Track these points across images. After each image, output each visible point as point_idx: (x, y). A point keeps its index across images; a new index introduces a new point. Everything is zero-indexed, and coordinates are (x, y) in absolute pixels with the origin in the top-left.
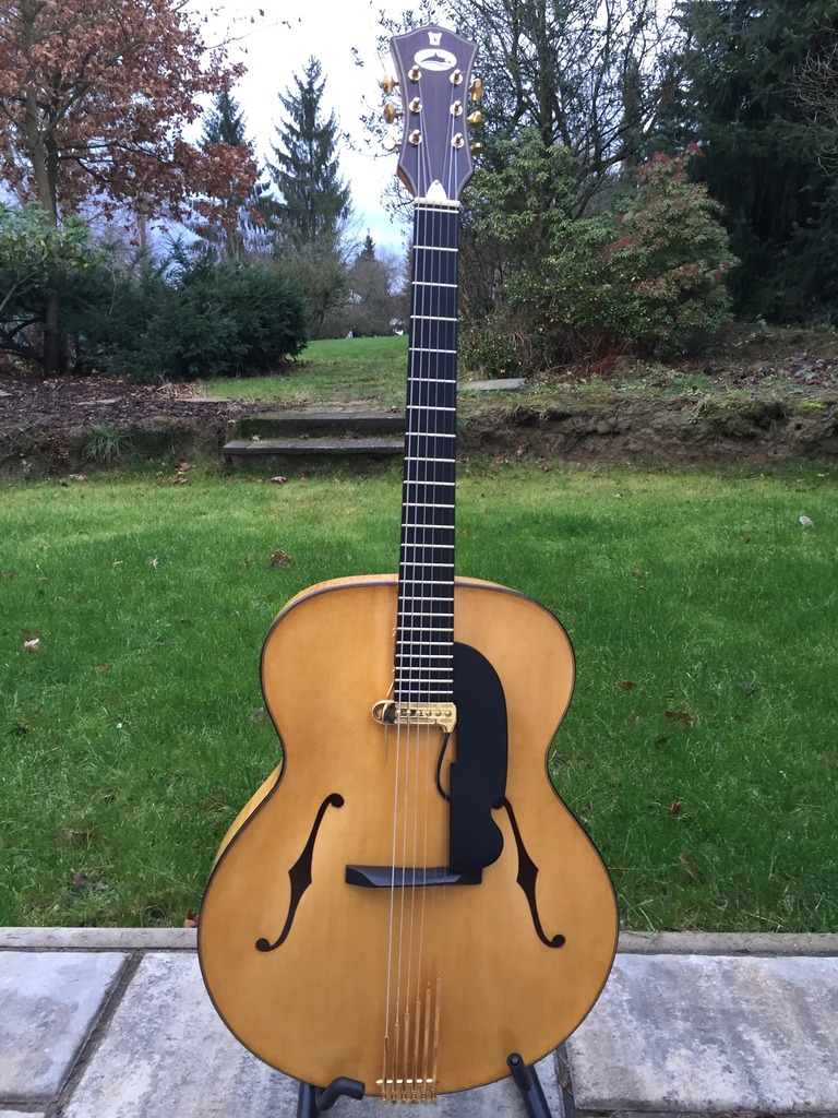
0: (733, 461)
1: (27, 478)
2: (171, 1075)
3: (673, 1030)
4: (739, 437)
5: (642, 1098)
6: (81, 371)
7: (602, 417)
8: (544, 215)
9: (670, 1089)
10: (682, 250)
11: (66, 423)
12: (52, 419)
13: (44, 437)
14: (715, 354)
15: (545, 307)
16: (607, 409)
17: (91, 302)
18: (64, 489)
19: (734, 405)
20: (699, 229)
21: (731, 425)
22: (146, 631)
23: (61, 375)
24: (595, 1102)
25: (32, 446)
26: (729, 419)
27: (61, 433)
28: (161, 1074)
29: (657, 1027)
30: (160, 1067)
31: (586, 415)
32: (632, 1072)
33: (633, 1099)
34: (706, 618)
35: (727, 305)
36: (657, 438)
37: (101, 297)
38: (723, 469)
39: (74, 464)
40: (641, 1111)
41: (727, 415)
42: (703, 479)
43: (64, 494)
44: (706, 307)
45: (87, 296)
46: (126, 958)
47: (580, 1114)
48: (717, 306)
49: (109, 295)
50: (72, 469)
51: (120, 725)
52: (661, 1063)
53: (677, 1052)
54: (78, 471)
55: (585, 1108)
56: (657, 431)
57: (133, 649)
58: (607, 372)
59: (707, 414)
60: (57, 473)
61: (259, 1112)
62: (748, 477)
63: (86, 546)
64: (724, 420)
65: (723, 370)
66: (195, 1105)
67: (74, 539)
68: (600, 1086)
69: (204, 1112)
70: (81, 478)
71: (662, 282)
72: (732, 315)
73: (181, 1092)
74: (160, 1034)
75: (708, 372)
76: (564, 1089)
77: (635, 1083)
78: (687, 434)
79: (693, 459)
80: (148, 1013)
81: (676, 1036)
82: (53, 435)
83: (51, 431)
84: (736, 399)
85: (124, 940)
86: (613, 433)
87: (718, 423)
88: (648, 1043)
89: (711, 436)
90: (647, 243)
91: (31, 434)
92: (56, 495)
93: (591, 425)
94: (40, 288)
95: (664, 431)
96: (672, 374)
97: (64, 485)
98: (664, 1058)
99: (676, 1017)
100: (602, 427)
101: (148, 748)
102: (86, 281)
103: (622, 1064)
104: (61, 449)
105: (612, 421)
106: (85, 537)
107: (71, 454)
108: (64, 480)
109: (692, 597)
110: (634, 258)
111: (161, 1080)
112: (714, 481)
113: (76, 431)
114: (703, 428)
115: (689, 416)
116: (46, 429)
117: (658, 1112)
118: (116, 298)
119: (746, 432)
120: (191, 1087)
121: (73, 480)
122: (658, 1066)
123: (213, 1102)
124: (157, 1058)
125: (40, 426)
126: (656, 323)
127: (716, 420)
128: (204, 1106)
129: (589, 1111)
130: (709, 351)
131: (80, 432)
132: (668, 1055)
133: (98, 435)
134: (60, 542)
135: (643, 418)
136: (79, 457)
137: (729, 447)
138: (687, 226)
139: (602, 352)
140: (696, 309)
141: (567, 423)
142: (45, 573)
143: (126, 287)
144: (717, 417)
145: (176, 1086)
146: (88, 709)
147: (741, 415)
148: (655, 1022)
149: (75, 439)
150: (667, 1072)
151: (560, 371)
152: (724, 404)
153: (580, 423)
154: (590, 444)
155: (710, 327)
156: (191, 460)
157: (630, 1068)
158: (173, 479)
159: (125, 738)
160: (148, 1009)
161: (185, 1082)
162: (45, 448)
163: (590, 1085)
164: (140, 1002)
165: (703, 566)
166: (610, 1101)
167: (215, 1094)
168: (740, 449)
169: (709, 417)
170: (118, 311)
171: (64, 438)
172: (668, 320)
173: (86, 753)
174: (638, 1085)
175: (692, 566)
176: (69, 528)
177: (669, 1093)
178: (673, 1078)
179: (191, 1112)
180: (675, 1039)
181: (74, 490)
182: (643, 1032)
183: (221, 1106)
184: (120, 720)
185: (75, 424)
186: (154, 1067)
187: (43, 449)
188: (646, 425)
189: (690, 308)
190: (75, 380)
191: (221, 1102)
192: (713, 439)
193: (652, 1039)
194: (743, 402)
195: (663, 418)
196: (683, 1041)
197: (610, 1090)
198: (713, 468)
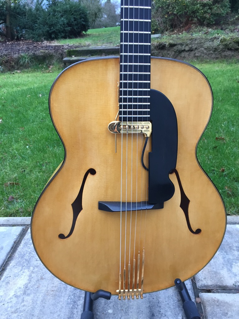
0: (231, 58)
1: (2, 72)
2: (37, 276)
3: (234, 255)
4: (233, 50)
5: (225, 285)
6: (18, 39)
7: (187, 45)
9: (235, 280)
11: (12, 53)
12: (8, 52)
13: (6, 58)
14: (224, 23)
15: (168, 8)
16: (189, 42)
17: (20, 15)
18: (13, 75)
19: (232, 39)
21: (230, 46)
22: (37, 117)
23: (12, 40)
24: (205, 286)
25: (2, 62)
26: (230, 43)
27: (11, 57)
28: (33, 275)
29: (227, 254)
30: (33, 272)
31: (181, 45)
32: (219, 273)
33: (221, 285)
34: (227, 107)
35: (228, 6)
36: (205, 51)
37: (22, 14)
38: (227, 61)
39: (16, 67)
40: (224, 289)
41: (229, 42)
42: (221, 64)
43: (13, 77)
44: (222, 7)
45: (18, 14)
46: (23, 229)
47: (199, 291)
48: (226, 6)
49: (26, 13)
50: (16, 69)
51: (27, 147)
52: (231, 269)
53: (236, 264)
54: (18, 69)
55: (201, 288)
56: (205, 49)
57: (32, 122)
58: (188, 30)
59: (222, 42)
60: (11, 70)
61: (70, 291)
62: (236, 63)
63: (19, 91)
64: (228, 44)
65: (227, 29)
66: (45, 288)
67: (15, 89)
68: (207, 279)
69: (49, 292)
70: (19, 71)
72: (230, 9)
73: (40, 283)
74: (34, 258)
75: (222, 29)
76: (192, 280)
77: (221, 278)
78: (216, 49)
79: (217, 58)
80: (29, 250)
81: (235, 258)
82: (9, 58)
83: (8, 56)
84: (232, 37)
85: (23, 221)
86: (191, 50)
87: (226, 45)
88: (224, 261)
89: (224, 50)
91: (2, 57)
92: (11, 77)
93: (183, 48)
94: (3, 11)
95: (208, 49)
96: (210, 30)
97: (13, 74)
98: (231, 267)
99: (234, 250)
100: (187, 48)
101: (36, 154)
102: (17, 8)
103: (215, 270)
104: (12, 62)
105: (190, 46)
106: (19, 89)
107: (15, 63)
108: (13, 72)
109: (221, 100)
111: (33, 278)
112: (224, 65)
113: (16, 56)
114: (221, 47)
115: (216, 43)
116: (6, 55)
117: (232, 290)
118: (28, 14)
119: (235, 48)
120: (43, 281)
121: (16, 72)
122: (229, 270)
123: (52, 287)
124: (32, 268)
125: (4, 55)
126: (205, 12)
127: (225, 44)
128: (49, 289)
129: (203, 289)
130: (222, 22)
131: (17, 56)
132: (233, 266)
133: (23, 57)
134: (10, 90)
135: (201, 44)
136: (17, 65)
137: (229, 53)
139: (187, 23)
140: (218, 7)
141: (175, 48)
142: (5, 99)
143: (30, 10)
144: (226, 43)
145: (38, 280)
146: (17, 142)
147: (234, 42)
148: (226, 252)
149: (16, 59)
150: (233, 273)
151: (173, 31)
152: (228, 38)
153: (180, 47)
154: (183, 54)
155: (223, 13)
156: (53, 64)
157: (218, 271)
158: (48, 71)
159: (29, 151)
160: (29, 248)
161: (42, 278)
162: (7, 62)
163: (203, 279)
164: (26, 246)
165: (224, 90)
166: (211, 285)
167: (53, 284)
168: (233, 54)
169: (223, 43)
170: (28, 18)
171: (12, 58)
172: (209, 11)
173: (15, 156)
174: (222, 279)
175: (220, 90)
176: (14, 86)
177: (235, 282)
178: (236, 275)
179: (43, 291)
180: (235, 259)
181: (17, 75)
182: (222, 256)
183: (56, 289)
184: (27, 145)
185: (15, 54)
186: (30, 272)
187: (6, 62)
188: (202, 47)
189: (216, 7)
190: (17, 41)
191: (55, 287)
192: (224, 51)
193: (226, 259)
194: (235, 37)
195: (208, 44)
196: (238, 260)
197: (211, 281)
198: (223, 61)
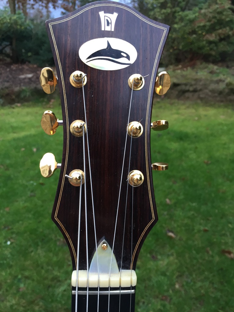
1: (2, 105)
6: (23, 62)
7: (191, 85)
8: (174, 10)
10: (221, 23)
11: (14, 86)
12: (9, 84)
13: (7, 91)
14: (230, 60)
16: (193, 82)
17: (26, 39)
18: (13, 110)
20: (227, 16)
23: (17, 63)
25: (3, 95)
27: (12, 90)
31: (186, 85)
36: (210, 93)
38: (232, 106)
39: (17, 100)
42: (226, 110)
43: (13, 112)
44: (228, 44)
45: (24, 37)
49: (32, 36)
50: (16, 102)
54: (18, 102)
56: (210, 91)
58: (193, 66)
59: (228, 86)
60: (11, 103)
65: (232, 67)
70: (19, 105)
71: (214, 35)
75: (228, 67)
78: (221, 93)
79: (222, 101)
82: (10, 90)
86: (195, 91)
90: (209, 21)
91: (3, 90)
92: (10, 112)
93: (187, 88)
94: (10, 35)
95: (213, 91)
96: (216, 67)
97: (13, 108)
100: (191, 89)
104: (12, 95)
105: (195, 87)
110: (204, 26)
113: (17, 89)
114: (227, 91)
115: (222, 86)
116: (7, 88)
118: (34, 37)
121: (16, 106)
125: (5, 87)
126: (211, 49)
127: (231, 88)
130: (228, 59)
133: (23, 90)
135: (205, 86)
136: (18, 98)
138: (223, 15)
139: (192, 59)
141: (179, 88)
149: (17, 92)
151: (177, 66)
153: (183, 87)
154: (187, 95)
155: (229, 51)
156: (54, 98)
158: (48, 106)
162: (8, 95)
171: (13, 92)
181: (16, 110)
187: (6, 96)
188: (206, 88)
189: (223, 44)
190: (21, 65)
192: (230, 95)
195: (213, 86)
